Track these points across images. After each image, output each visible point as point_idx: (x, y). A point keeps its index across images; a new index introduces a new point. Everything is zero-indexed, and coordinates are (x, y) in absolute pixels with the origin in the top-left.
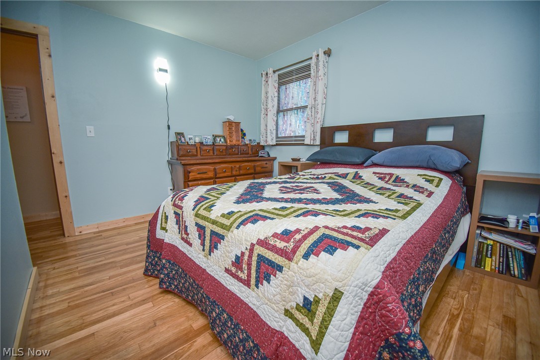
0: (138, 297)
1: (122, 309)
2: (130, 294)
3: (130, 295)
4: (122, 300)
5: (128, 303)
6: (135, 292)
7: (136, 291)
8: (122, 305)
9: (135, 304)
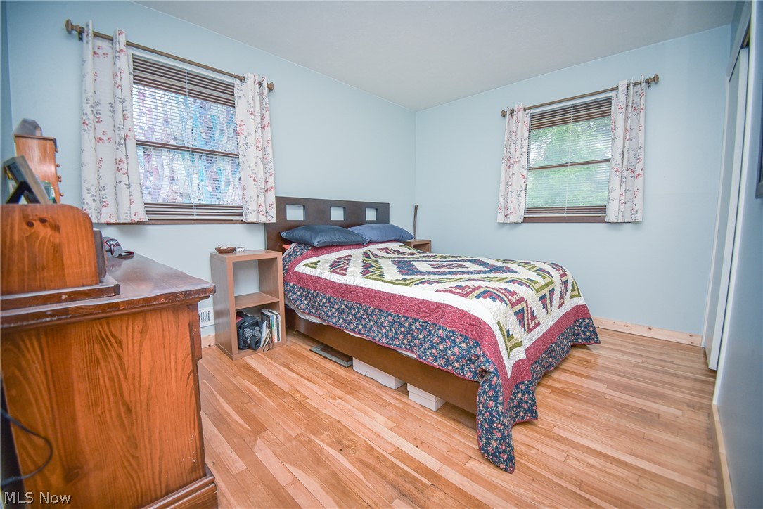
0: (558, 449)
1: (586, 453)
2: (561, 462)
3: (562, 459)
4: (576, 462)
5: (574, 452)
6: (555, 459)
7: (551, 457)
8: (582, 457)
9: (568, 445)
